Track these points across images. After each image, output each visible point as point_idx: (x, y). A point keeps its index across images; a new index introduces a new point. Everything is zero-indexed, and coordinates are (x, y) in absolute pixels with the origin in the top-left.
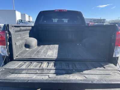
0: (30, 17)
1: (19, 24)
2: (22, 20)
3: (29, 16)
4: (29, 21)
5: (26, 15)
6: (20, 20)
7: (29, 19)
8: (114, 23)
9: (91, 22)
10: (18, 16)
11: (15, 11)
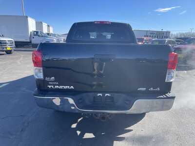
0: (50, 28)
1: (33, 38)
2: (37, 32)
3: (48, 26)
4: (48, 34)
5: (43, 23)
6: (35, 31)
7: (49, 30)
8: (184, 38)
9: (147, 36)
10: (32, 25)
11: (27, 17)
